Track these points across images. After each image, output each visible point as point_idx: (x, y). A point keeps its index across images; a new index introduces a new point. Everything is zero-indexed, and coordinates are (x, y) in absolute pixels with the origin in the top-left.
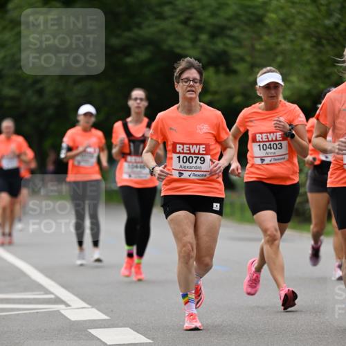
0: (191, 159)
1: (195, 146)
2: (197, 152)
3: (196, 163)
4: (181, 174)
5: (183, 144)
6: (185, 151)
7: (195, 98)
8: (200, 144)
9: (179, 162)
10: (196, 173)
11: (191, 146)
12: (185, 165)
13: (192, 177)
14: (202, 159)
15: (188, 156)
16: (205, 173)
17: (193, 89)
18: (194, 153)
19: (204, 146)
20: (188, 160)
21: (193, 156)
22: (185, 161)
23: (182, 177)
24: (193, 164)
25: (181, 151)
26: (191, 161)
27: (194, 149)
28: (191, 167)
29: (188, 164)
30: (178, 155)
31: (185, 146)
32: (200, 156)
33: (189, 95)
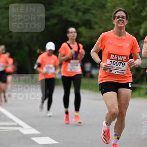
0: (117, 63)
1: (121, 57)
2: (121, 60)
3: (120, 66)
5: (115, 55)
7: (124, 27)
8: (124, 56)
10: (119, 71)
11: (119, 56)
12: (114, 66)
13: (117, 73)
14: (123, 64)
16: (123, 72)
19: (125, 57)
20: (116, 63)
21: (119, 62)
22: (114, 64)
23: (111, 73)
24: (118, 66)
25: (113, 58)
26: (117, 64)
27: (120, 58)
28: (117, 68)
29: (115, 66)
30: (111, 60)
32: (122, 62)
33: (119, 25)
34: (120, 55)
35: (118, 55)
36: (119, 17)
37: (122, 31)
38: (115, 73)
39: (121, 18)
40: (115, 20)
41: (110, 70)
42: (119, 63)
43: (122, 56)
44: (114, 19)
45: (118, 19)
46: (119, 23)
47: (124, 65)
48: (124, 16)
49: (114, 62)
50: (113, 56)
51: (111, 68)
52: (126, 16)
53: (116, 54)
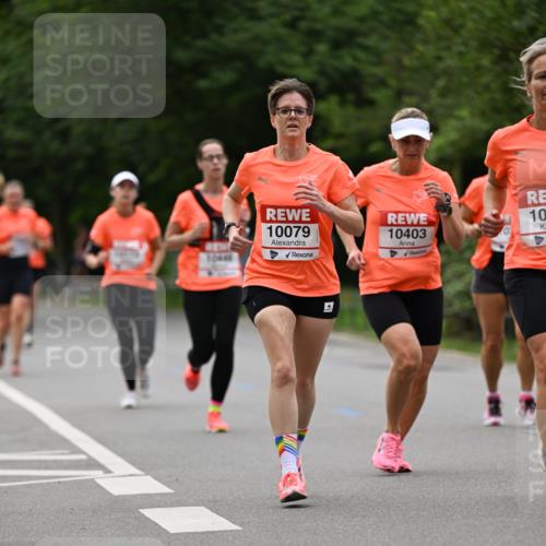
4: (274, 254)
5: (276, 207)
6: (279, 218)
9: (271, 235)
10: (297, 251)
11: (288, 211)
13: (291, 258)
14: (306, 230)
15: (284, 226)
17: (296, 123)
18: (294, 221)
19: (308, 210)
20: (284, 232)
21: (292, 225)
22: (279, 233)
23: (276, 259)
24: (293, 238)
25: (274, 219)
28: (289, 243)
29: (284, 238)
30: (269, 225)
31: (279, 210)
32: (302, 225)
34: (291, 208)
35: (286, 207)
36: (286, 110)
37: (297, 146)
38: (285, 259)
39: (293, 113)
40: (277, 116)
41: (272, 252)
42: (295, 230)
43: (296, 208)
44: (274, 114)
45: (286, 116)
46: (289, 127)
47: (309, 232)
48: (301, 108)
49: (279, 230)
50: (273, 211)
51: (273, 246)
52: (308, 105)
53: (278, 204)
